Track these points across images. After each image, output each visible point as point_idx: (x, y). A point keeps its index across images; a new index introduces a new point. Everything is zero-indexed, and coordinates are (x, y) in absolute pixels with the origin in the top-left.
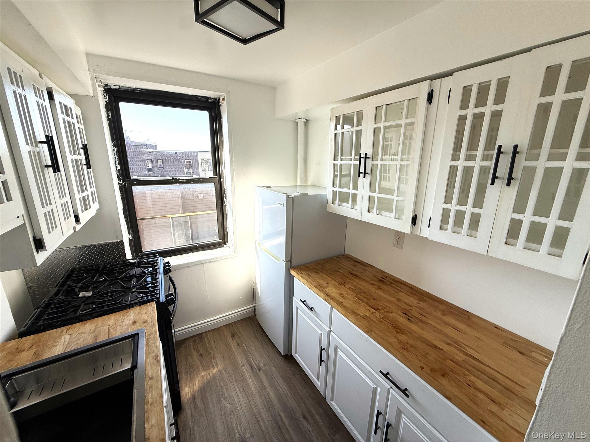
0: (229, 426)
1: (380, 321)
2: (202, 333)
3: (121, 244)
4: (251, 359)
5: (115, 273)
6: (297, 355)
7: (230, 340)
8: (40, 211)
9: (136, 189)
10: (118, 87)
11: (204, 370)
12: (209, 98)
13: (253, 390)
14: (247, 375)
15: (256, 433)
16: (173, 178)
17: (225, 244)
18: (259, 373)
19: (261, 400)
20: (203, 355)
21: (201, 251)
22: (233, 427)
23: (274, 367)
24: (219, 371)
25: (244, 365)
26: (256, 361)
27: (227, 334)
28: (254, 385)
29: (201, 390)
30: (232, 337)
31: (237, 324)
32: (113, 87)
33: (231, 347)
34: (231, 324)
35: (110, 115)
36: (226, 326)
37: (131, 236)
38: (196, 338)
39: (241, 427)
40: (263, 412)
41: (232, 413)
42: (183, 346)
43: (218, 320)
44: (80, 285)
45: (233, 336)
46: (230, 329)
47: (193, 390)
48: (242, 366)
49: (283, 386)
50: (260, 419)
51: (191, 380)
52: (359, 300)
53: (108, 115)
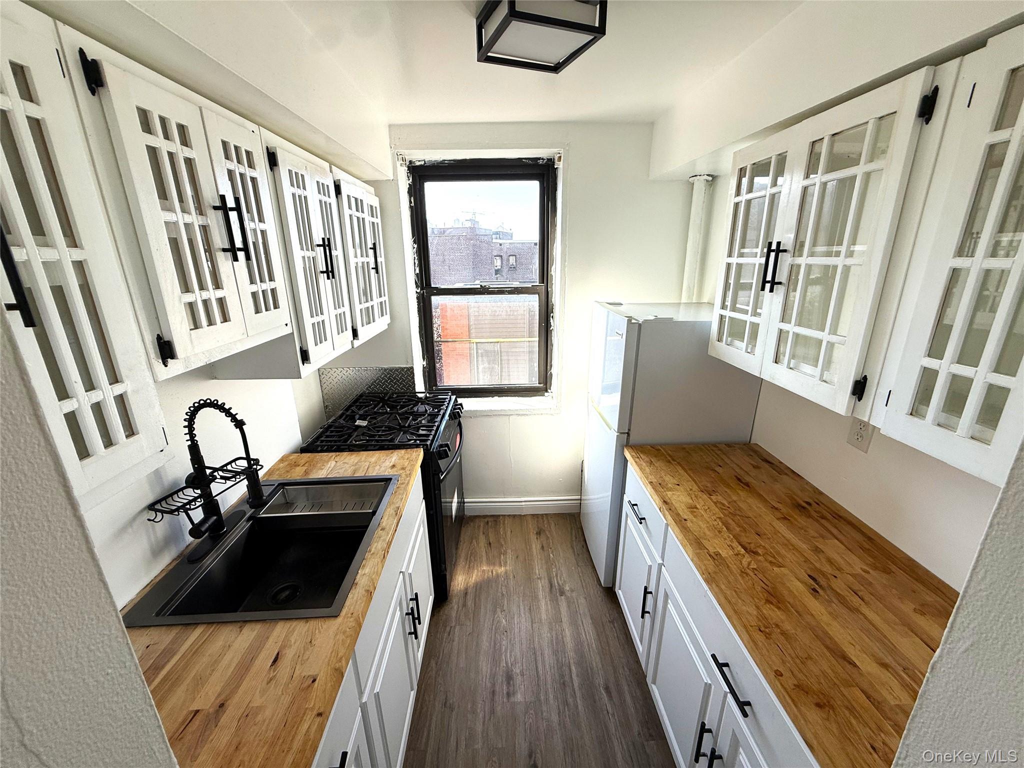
0: (497, 647)
1: (742, 572)
2: (499, 516)
3: (410, 371)
4: (554, 573)
5: (398, 406)
6: (620, 591)
7: (533, 537)
8: (308, 321)
9: (435, 300)
10: (423, 163)
11: (490, 563)
12: (539, 159)
13: (544, 616)
14: (541, 594)
15: (528, 673)
16: (481, 286)
17: (547, 391)
18: (559, 597)
19: (549, 634)
20: (492, 545)
21: (511, 396)
22: (500, 651)
23: (585, 598)
24: (506, 573)
25: (540, 579)
26: (561, 580)
27: (532, 526)
28: (547, 610)
29: (476, 587)
30: (537, 533)
31: (549, 517)
32: (418, 164)
33: (531, 549)
34: (542, 515)
35: (413, 201)
36: (533, 515)
37: (425, 363)
38: (490, 519)
39: (511, 655)
40: (547, 652)
41: (505, 633)
42: (472, 524)
43: (523, 504)
44: (361, 412)
45: (539, 533)
46: (537, 521)
47: (467, 584)
48: (538, 578)
49: (588, 632)
50: (539, 658)
51: (470, 569)
52: (723, 527)
53: (410, 202)
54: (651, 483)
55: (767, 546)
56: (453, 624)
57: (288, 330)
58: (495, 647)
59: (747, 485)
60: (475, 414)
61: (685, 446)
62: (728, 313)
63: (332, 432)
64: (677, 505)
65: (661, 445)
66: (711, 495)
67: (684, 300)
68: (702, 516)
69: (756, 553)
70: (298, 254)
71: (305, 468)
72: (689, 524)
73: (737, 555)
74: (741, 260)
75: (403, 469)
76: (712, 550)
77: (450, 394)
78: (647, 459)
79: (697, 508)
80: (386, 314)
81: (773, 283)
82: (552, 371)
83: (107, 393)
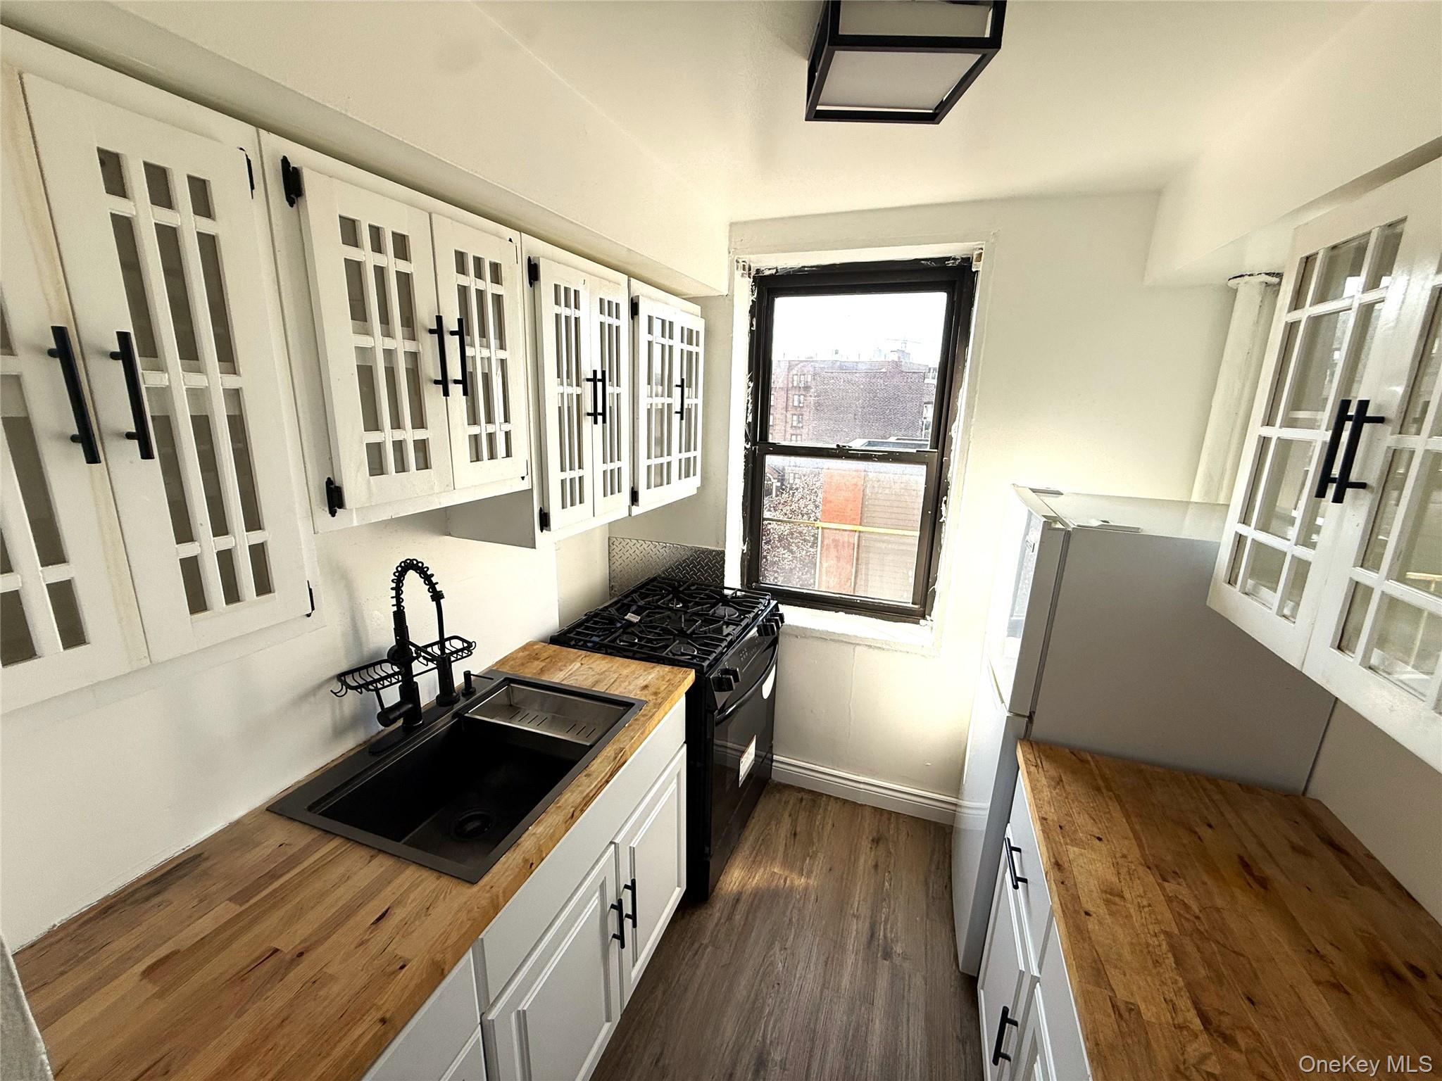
0: (758, 1004)
2: (822, 794)
3: (720, 557)
4: (883, 916)
6: (982, 991)
7: (865, 844)
8: (555, 476)
10: (774, 271)
11: (787, 863)
12: (948, 259)
13: (845, 982)
14: (851, 944)
15: (792, 1067)
17: (924, 618)
18: (880, 960)
19: (845, 1018)
20: (798, 837)
21: (865, 615)
22: (761, 1011)
23: (925, 979)
24: (806, 888)
25: (858, 917)
26: (891, 931)
27: (868, 826)
28: (853, 975)
29: (755, 895)
30: (873, 840)
31: (901, 821)
32: (767, 273)
33: (857, 860)
34: (890, 813)
35: (754, 323)
36: (876, 809)
37: (745, 548)
38: (805, 796)
39: (774, 1027)
40: (834, 1046)
41: (776, 985)
42: (778, 796)
43: (862, 786)
45: (876, 841)
46: (880, 821)
47: (743, 887)
48: (854, 915)
50: (818, 1053)
51: (754, 863)
52: (1170, 955)
53: (751, 325)
54: (1043, 820)
55: (1264, 1034)
56: (705, 941)
57: (525, 485)
58: (754, 1003)
59: (1263, 883)
60: (802, 633)
61: (1143, 767)
62: (1251, 533)
63: (596, 623)
64: (1081, 879)
65: (1092, 753)
66: (1165, 880)
67: (1196, 497)
68: (1129, 916)
69: (1229, 1040)
70: (554, 390)
71: (543, 664)
72: (1092, 925)
73: (1180, 1027)
74: (1289, 433)
75: (656, 694)
76: (1122, 994)
77: (767, 597)
78: (1053, 773)
79: (1122, 897)
80: (694, 475)
81: (1344, 484)
82: (935, 587)
83: (240, 540)
